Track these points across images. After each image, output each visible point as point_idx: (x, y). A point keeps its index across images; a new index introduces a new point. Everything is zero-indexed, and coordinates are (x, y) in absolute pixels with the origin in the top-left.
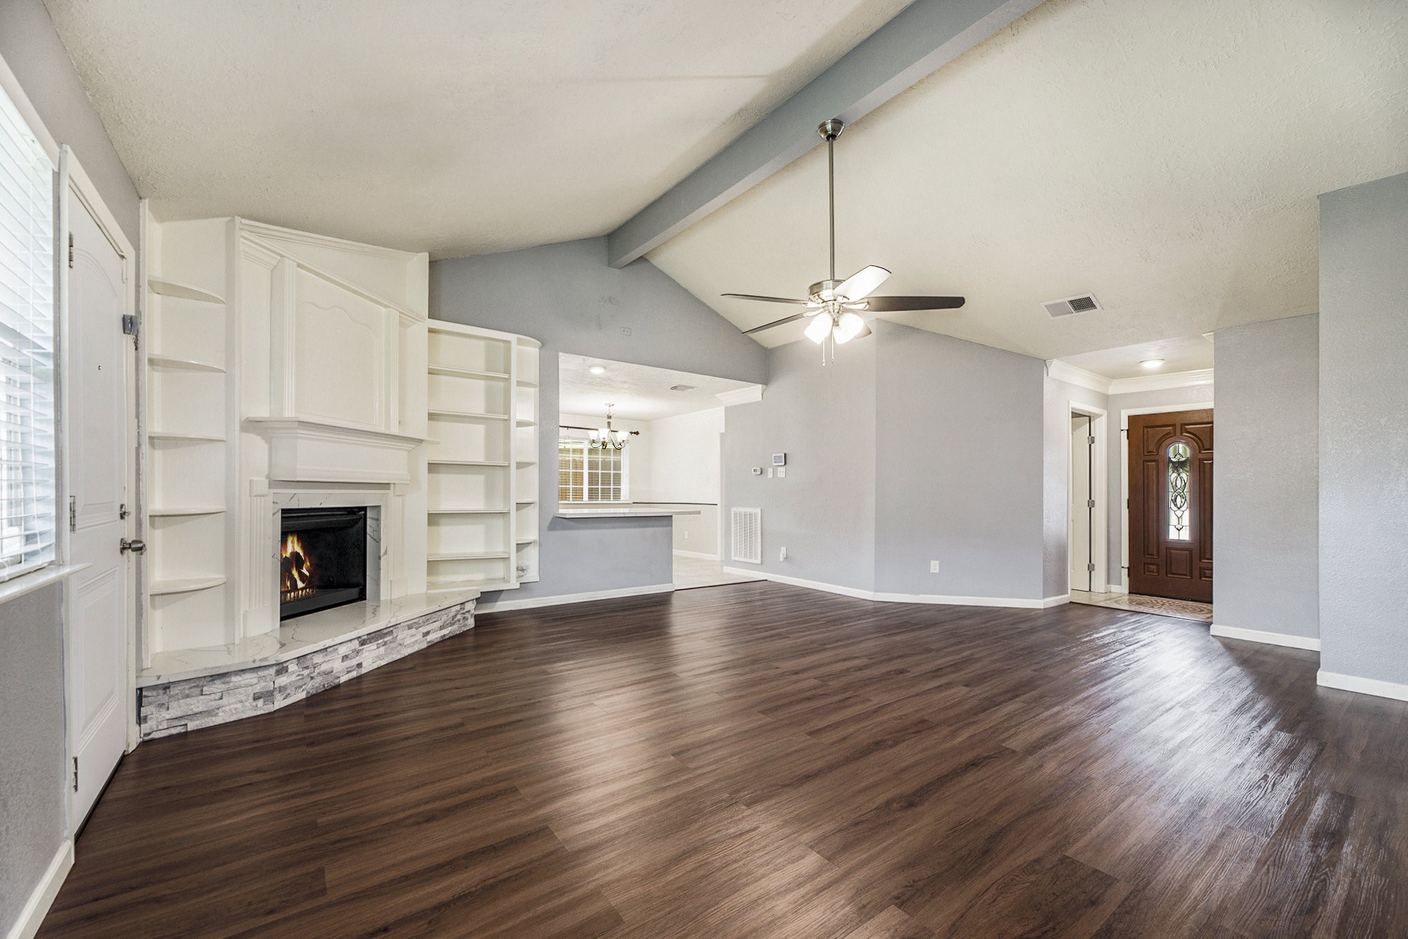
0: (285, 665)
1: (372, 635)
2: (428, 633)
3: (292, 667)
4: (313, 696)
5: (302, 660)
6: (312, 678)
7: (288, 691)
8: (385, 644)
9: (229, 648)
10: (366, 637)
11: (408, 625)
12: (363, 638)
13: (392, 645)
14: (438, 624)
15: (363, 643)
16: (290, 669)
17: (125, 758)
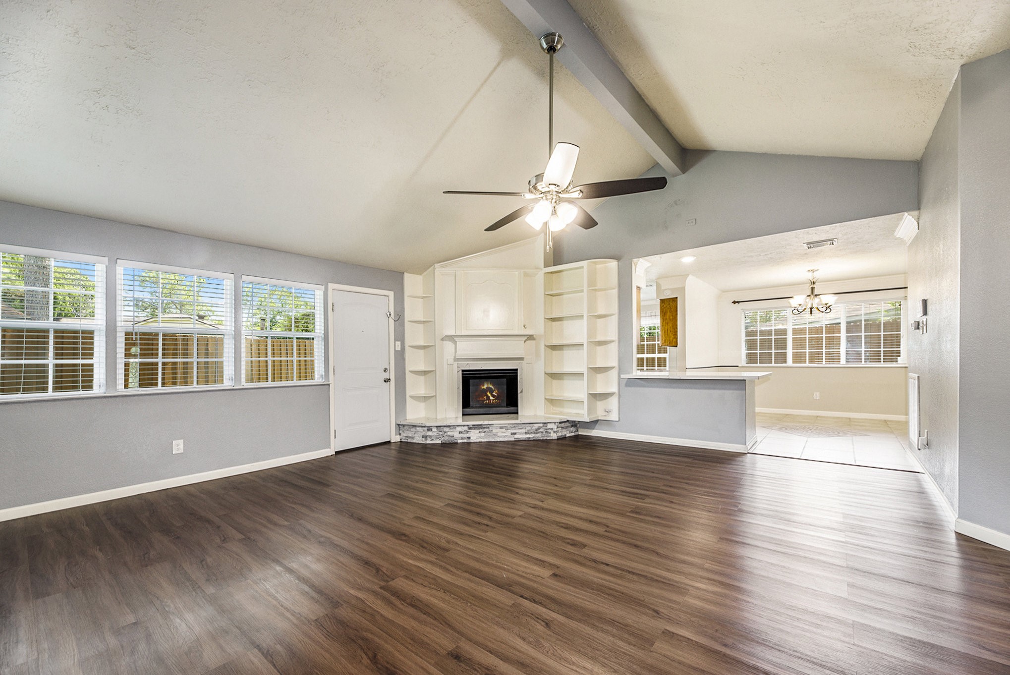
0: (431, 428)
1: (475, 426)
2: (515, 434)
3: (434, 429)
4: (444, 443)
5: (439, 428)
6: (443, 436)
7: (433, 438)
8: (485, 432)
9: (436, 420)
10: (472, 426)
12: (470, 426)
13: (489, 434)
14: (524, 431)
15: (470, 428)
16: (433, 430)
17: (389, 442)
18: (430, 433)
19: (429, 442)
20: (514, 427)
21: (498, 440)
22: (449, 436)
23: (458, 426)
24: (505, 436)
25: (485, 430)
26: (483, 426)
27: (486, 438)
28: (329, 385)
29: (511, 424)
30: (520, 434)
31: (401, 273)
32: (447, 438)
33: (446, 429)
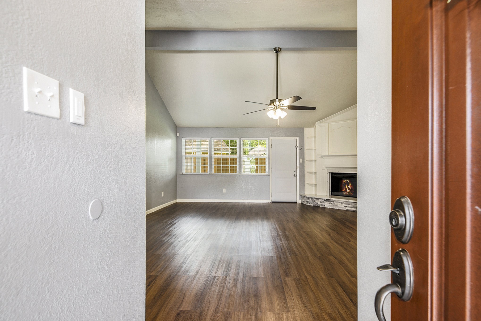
1: (327, 200)
2: (346, 207)
5: (312, 199)
7: (310, 203)
9: (316, 195)
11: (339, 202)
13: (334, 205)
15: (325, 201)
16: (310, 199)
17: (296, 202)
18: (308, 201)
19: (308, 204)
20: (346, 203)
21: (338, 209)
22: (316, 203)
23: (320, 199)
24: (341, 207)
25: (332, 202)
26: (331, 201)
27: (332, 206)
28: (269, 176)
29: (344, 201)
30: (349, 207)
31: (303, 128)
32: (315, 204)
33: (316, 199)
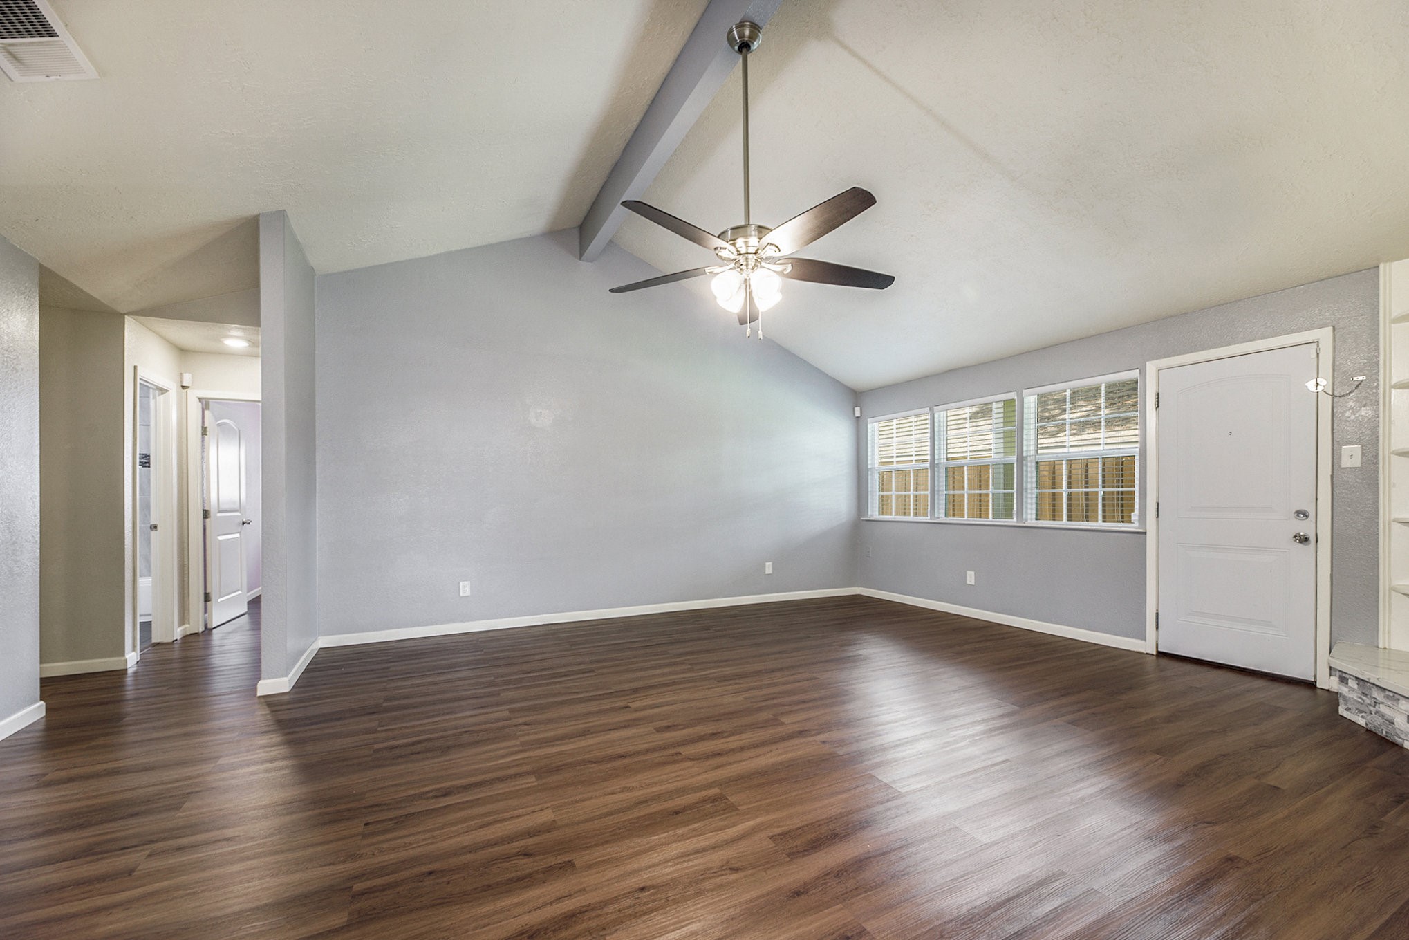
17: (1311, 685)
22: (1383, 716)
28: (1145, 533)
31: (1375, 267)
32: (1378, 721)
33: (1383, 695)
